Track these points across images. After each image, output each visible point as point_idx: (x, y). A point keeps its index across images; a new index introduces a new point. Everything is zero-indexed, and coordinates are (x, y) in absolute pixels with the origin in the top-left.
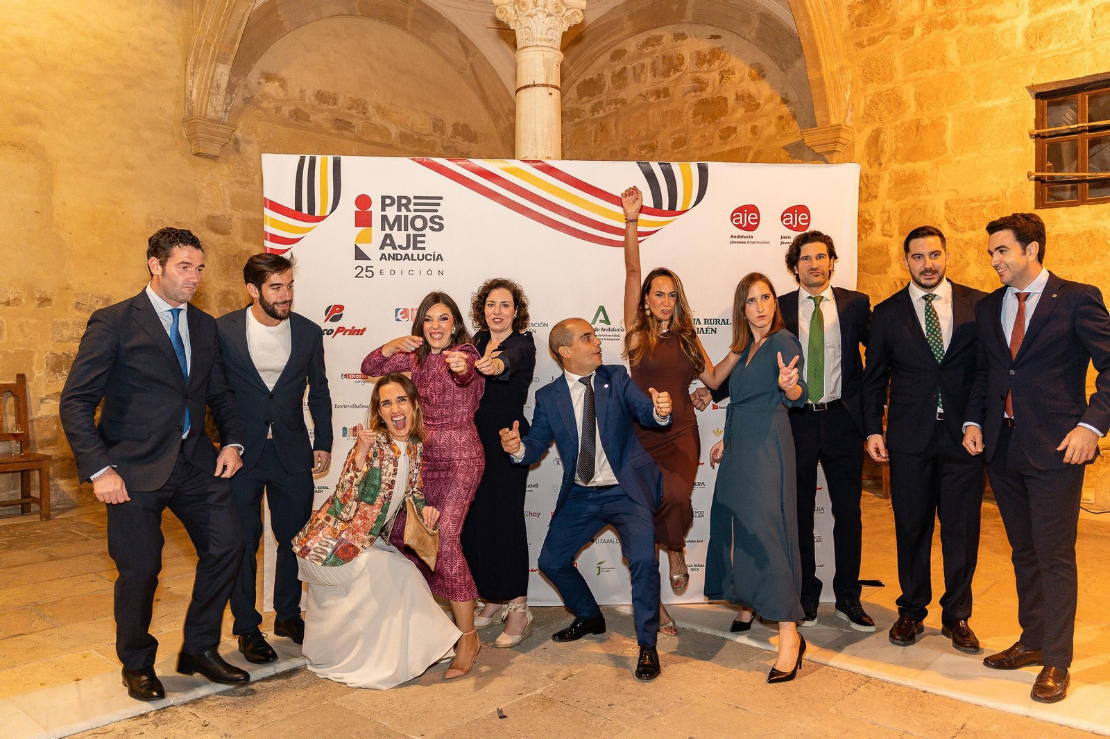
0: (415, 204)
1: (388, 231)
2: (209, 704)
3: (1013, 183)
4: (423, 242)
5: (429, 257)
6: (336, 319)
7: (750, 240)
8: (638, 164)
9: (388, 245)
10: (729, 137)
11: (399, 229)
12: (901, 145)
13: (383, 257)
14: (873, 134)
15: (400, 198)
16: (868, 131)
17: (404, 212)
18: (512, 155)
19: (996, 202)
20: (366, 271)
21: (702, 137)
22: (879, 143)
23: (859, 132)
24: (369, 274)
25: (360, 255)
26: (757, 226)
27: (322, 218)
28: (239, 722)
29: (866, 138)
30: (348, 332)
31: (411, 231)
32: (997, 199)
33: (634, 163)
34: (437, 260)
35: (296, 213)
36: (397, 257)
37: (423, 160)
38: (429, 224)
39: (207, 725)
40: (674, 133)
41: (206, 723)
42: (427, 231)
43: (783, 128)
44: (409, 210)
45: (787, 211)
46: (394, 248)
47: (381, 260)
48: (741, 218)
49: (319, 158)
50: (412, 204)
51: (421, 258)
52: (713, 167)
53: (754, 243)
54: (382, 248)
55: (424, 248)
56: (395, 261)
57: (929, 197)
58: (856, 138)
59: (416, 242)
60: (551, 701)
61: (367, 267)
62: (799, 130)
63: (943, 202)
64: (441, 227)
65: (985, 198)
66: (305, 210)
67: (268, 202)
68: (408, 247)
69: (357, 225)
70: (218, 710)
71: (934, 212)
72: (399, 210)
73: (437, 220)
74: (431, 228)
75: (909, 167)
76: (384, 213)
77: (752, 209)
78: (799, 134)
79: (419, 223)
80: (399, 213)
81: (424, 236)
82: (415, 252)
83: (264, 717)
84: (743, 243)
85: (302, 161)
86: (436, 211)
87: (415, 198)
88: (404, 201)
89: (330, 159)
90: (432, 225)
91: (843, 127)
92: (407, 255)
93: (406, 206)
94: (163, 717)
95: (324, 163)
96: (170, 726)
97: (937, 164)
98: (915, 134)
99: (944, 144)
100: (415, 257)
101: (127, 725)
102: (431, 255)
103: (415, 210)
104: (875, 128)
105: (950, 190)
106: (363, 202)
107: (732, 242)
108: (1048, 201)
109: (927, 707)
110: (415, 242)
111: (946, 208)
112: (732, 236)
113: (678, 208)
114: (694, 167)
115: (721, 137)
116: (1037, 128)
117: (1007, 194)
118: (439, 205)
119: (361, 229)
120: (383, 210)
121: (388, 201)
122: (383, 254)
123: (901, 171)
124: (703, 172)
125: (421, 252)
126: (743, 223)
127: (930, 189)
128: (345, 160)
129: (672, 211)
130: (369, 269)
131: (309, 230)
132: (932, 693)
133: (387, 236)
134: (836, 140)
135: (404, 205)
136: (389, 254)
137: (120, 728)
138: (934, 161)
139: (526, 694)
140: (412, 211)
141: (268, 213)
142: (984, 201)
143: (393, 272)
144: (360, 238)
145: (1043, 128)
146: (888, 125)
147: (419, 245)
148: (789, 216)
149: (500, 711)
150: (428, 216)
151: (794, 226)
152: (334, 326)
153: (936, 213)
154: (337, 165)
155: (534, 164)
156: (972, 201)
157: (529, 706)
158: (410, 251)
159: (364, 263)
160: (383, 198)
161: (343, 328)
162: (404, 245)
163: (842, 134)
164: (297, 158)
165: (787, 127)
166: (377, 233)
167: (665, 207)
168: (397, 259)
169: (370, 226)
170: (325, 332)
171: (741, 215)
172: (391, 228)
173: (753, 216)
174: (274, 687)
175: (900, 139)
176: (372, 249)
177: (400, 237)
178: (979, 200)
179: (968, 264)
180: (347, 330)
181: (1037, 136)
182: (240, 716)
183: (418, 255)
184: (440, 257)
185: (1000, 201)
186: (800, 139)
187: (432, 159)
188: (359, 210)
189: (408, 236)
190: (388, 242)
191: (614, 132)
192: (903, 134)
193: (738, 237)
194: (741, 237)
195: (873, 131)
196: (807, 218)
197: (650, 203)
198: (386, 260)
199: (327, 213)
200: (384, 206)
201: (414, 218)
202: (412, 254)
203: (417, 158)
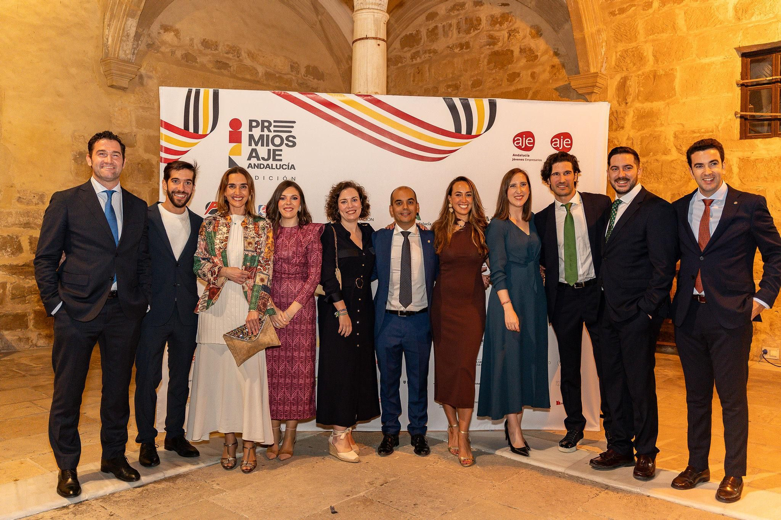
0: (275, 126)
1: (253, 146)
2: (115, 499)
3: (723, 120)
4: (281, 155)
5: (284, 167)
6: (213, 212)
7: (527, 158)
8: (444, 99)
9: (254, 157)
10: (514, 80)
12: (642, 89)
13: (250, 166)
14: (622, 80)
15: (263, 122)
16: (618, 78)
17: (266, 132)
18: (349, 91)
19: (711, 134)
21: (494, 79)
22: (626, 88)
23: (611, 78)
25: (232, 164)
26: (533, 147)
27: (204, 136)
28: (138, 513)
29: (616, 83)
31: (271, 147)
32: (712, 131)
33: (441, 99)
34: (290, 169)
35: (185, 132)
36: (260, 166)
37: (281, 93)
38: (285, 142)
39: (112, 515)
40: (472, 76)
41: (112, 514)
42: (283, 147)
43: (555, 74)
44: (269, 131)
45: (555, 137)
46: (258, 159)
47: (248, 168)
48: (521, 141)
49: (202, 91)
50: (272, 126)
51: (278, 167)
52: (500, 102)
53: (530, 160)
54: (249, 159)
55: (281, 160)
56: (259, 169)
57: (663, 129)
58: (609, 83)
60: (371, 501)
62: (567, 76)
63: (672, 133)
64: (294, 144)
65: (703, 130)
66: (191, 130)
67: (163, 123)
68: (269, 159)
69: (230, 142)
70: (121, 504)
71: (666, 140)
72: (262, 130)
73: (291, 139)
74: (287, 145)
75: (647, 106)
76: (251, 133)
77: (529, 134)
78: (567, 79)
79: (277, 141)
80: (262, 133)
81: (281, 150)
82: (275, 163)
83: (155, 509)
84: (522, 160)
85: (190, 92)
86: (291, 132)
87: (275, 122)
88: (266, 124)
89: (211, 91)
90: (287, 142)
91: (599, 75)
92: (268, 165)
93: (268, 128)
94: (80, 509)
95: (206, 95)
96: (85, 515)
97: (668, 104)
98: (653, 80)
99: (674, 89)
100: (274, 167)
101: (53, 514)
102: (286, 166)
103: (275, 131)
104: (623, 76)
105: (678, 124)
106: (235, 124)
107: (513, 159)
108: (750, 133)
109: (649, 507)
110: (274, 155)
111: (675, 137)
112: (514, 155)
113: (474, 133)
114: (486, 102)
115: (508, 80)
116: (742, 79)
117: (720, 128)
118: (292, 127)
119: (233, 145)
120: (250, 130)
121: (254, 124)
122: (250, 164)
123: (642, 109)
124: (493, 106)
125: (278, 163)
126: (522, 145)
127: (663, 122)
128: (222, 92)
129: (469, 135)
131: (194, 144)
132: (653, 497)
133: (253, 150)
134: (594, 84)
135: (266, 127)
136: (254, 164)
137: (48, 516)
138: (667, 101)
139: (353, 495)
140: (272, 131)
141: (163, 131)
142: (703, 133)
144: (232, 152)
145: (747, 79)
146: (633, 74)
147: (277, 158)
148: (556, 141)
149: (332, 508)
150: (284, 135)
151: (560, 149)
153: (667, 141)
154: (216, 96)
155: (365, 98)
156: (694, 132)
157: (354, 505)
158: (270, 162)
160: (251, 121)
162: (266, 158)
163: (599, 80)
164: (185, 90)
165: (557, 73)
166: (245, 147)
167: (464, 132)
168: (260, 168)
169: (240, 142)
171: (521, 139)
172: (256, 144)
173: (530, 140)
174: (163, 488)
175: (641, 85)
176: (241, 160)
177: (263, 151)
178: (699, 132)
181: (742, 85)
182: (138, 509)
183: (277, 165)
184: (293, 167)
185: (714, 133)
186: (566, 83)
187: (288, 92)
188: (231, 130)
189: (269, 150)
190: (254, 155)
191: (428, 75)
192: (644, 81)
193: (518, 155)
194: (520, 156)
195: (622, 78)
196: (570, 143)
197: (452, 129)
198: (252, 168)
199: (208, 132)
200: (251, 127)
201: (275, 137)
202: (272, 164)
203: (277, 91)
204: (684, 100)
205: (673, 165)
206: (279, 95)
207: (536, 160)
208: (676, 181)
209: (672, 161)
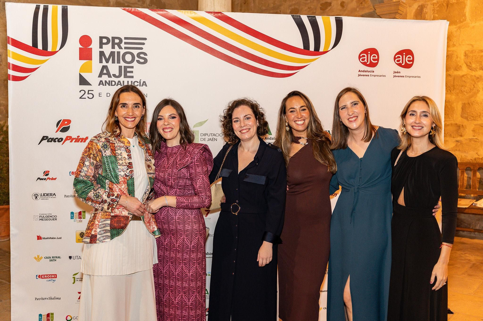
0: (125, 43)
1: (104, 63)
4: (132, 72)
5: (136, 84)
6: (65, 130)
7: (372, 74)
8: (293, 16)
9: (105, 74)
11: (113, 62)
13: (101, 83)
14: (419, 8)
15: (114, 38)
16: (416, 6)
17: (117, 49)
20: (88, 94)
22: (422, 14)
23: (410, 6)
24: (91, 96)
25: (83, 81)
26: (377, 63)
27: (56, 52)
29: (414, 11)
30: (74, 140)
31: (122, 64)
33: (290, 16)
34: (142, 86)
35: (33, 49)
36: (112, 83)
37: (131, 10)
38: (137, 59)
42: (135, 64)
43: (361, 3)
44: (120, 48)
45: (398, 53)
46: (110, 76)
47: (99, 85)
48: (366, 58)
49: (50, 7)
50: (123, 43)
51: (130, 84)
52: (346, 20)
53: (375, 76)
54: (100, 76)
55: (132, 77)
56: (110, 86)
57: (454, 49)
58: (408, 11)
59: (126, 72)
61: (89, 91)
62: (372, 5)
63: (463, 52)
64: (146, 61)
66: (40, 47)
67: (10, 40)
68: (120, 76)
69: (81, 58)
71: (457, 58)
72: (113, 47)
73: (142, 55)
74: (138, 62)
76: (101, 50)
77: (374, 51)
78: (372, 7)
79: (128, 58)
80: (113, 50)
81: (132, 67)
82: (126, 80)
84: (367, 75)
85: (37, 8)
86: (142, 49)
87: (126, 38)
88: (117, 41)
89: (60, 7)
90: (138, 59)
91: (401, 3)
92: (119, 81)
93: (119, 45)
95: (55, 11)
97: (459, 28)
98: (446, 8)
99: (464, 15)
100: (126, 84)
102: (138, 82)
103: (126, 48)
105: (468, 44)
106: (85, 41)
107: (359, 75)
111: (465, 56)
112: (359, 71)
113: (321, 49)
114: (332, 20)
118: (143, 44)
119: (84, 61)
120: (101, 47)
122: (101, 81)
124: (339, 23)
125: (130, 80)
126: (368, 62)
127: (455, 43)
128: (71, 9)
129: (317, 52)
130: (90, 92)
131: (44, 61)
133: (104, 67)
134: (396, 11)
135: (117, 44)
136: (106, 81)
138: (458, 25)
140: (123, 48)
141: (10, 47)
143: (108, 95)
144: (83, 69)
146: (429, 3)
147: (128, 74)
148: (399, 57)
150: (135, 52)
151: (403, 64)
152: (64, 135)
153: (459, 59)
154: (65, 13)
155: (216, 15)
158: (122, 79)
159: (86, 88)
160: (101, 38)
161: (70, 137)
162: (117, 74)
163: (400, 8)
164: (34, 6)
165: (363, 3)
166: (96, 65)
167: (312, 48)
168: (112, 85)
169: (91, 59)
170: (57, 140)
171: (366, 55)
172: (107, 61)
173: (374, 56)
175: (436, 12)
176: (92, 77)
177: (113, 68)
179: (478, 91)
180: (74, 139)
183: (128, 82)
184: (145, 84)
186: (372, 11)
187: (138, 9)
188: (82, 47)
189: (120, 67)
190: (105, 72)
191: (252, 5)
192: (438, 8)
193: (364, 71)
194: (366, 72)
195: (419, 6)
196: (411, 59)
197: (301, 46)
198: (103, 85)
199: (57, 49)
200: (101, 44)
201: (125, 54)
202: (123, 82)
203: (127, 8)
204: (473, 24)
205: (463, 79)
206: (130, 12)
207: (381, 76)
208: (466, 92)
209: (463, 76)
